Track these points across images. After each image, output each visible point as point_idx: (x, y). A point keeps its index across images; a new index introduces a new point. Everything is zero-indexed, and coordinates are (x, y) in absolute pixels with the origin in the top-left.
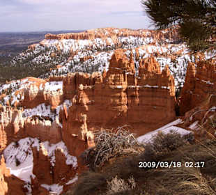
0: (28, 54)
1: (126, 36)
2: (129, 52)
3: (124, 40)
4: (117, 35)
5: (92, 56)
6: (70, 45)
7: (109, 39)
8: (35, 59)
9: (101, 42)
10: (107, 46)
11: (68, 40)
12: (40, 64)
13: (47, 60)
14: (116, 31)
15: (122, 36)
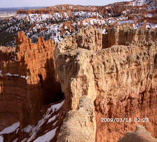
0: (4, 25)
1: (78, 11)
2: (75, 24)
3: (76, 14)
4: (72, 10)
5: (47, 27)
6: (35, 18)
7: (65, 13)
8: (8, 29)
9: (59, 16)
10: (63, 18)
11: (34, 14)
12: (11, 33)
13: (17, 29)
14: (71, 7)
15: (75, 11)
